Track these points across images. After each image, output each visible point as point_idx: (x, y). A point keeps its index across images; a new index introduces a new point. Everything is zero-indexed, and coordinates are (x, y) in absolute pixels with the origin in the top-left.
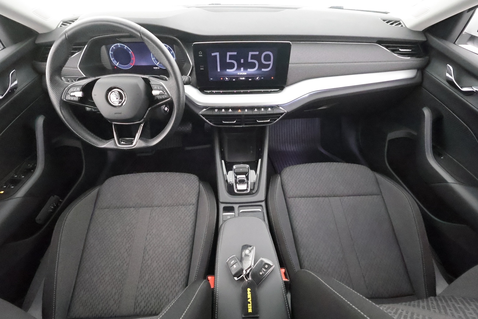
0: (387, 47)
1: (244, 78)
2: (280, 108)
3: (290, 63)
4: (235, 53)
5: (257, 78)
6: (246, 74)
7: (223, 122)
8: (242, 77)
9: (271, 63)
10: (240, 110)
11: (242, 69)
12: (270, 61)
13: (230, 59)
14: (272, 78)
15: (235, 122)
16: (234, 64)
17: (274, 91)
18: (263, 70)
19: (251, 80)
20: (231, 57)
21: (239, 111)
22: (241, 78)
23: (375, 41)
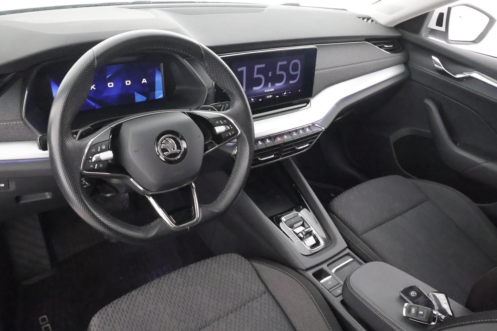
0: (375, 44)
1: (271, 96)
2: (316, 125)
3: (316, 70)
4: (263, 66)
5: (285, 94)
6: (273, 90)
7: (260, 159)
8: (269, 95)
9: (298, 72)
11: (270, 84)
12: (297, 70)
13: (258, 73)
14: (299, 91)
15: (273, 156)
16: (262, 79)
18: (291, 82)
19: (278, 96)
20: (260, 71)
21: (278, 140)
22: (268, 97)
23: (364, 39)
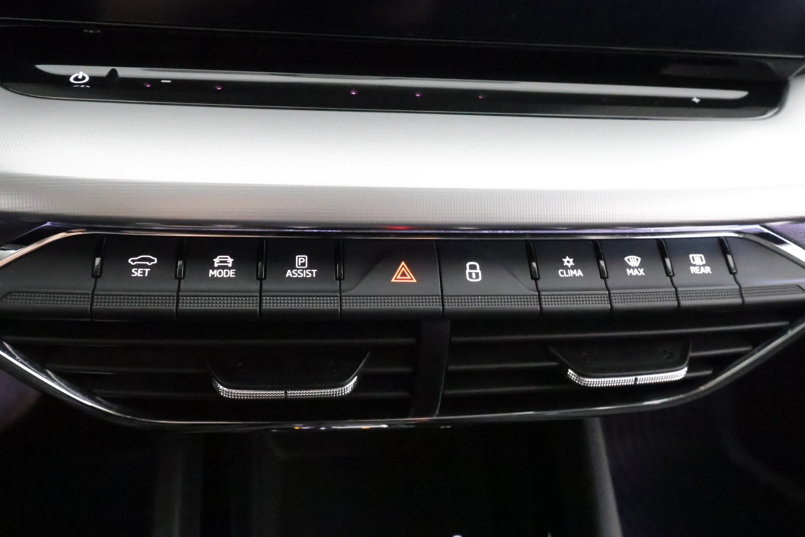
2: (783, 248)
7: (223, 390)
10: (403, 266)
15: (349, 387)
17: (707, 104)
21: (397, 278)
